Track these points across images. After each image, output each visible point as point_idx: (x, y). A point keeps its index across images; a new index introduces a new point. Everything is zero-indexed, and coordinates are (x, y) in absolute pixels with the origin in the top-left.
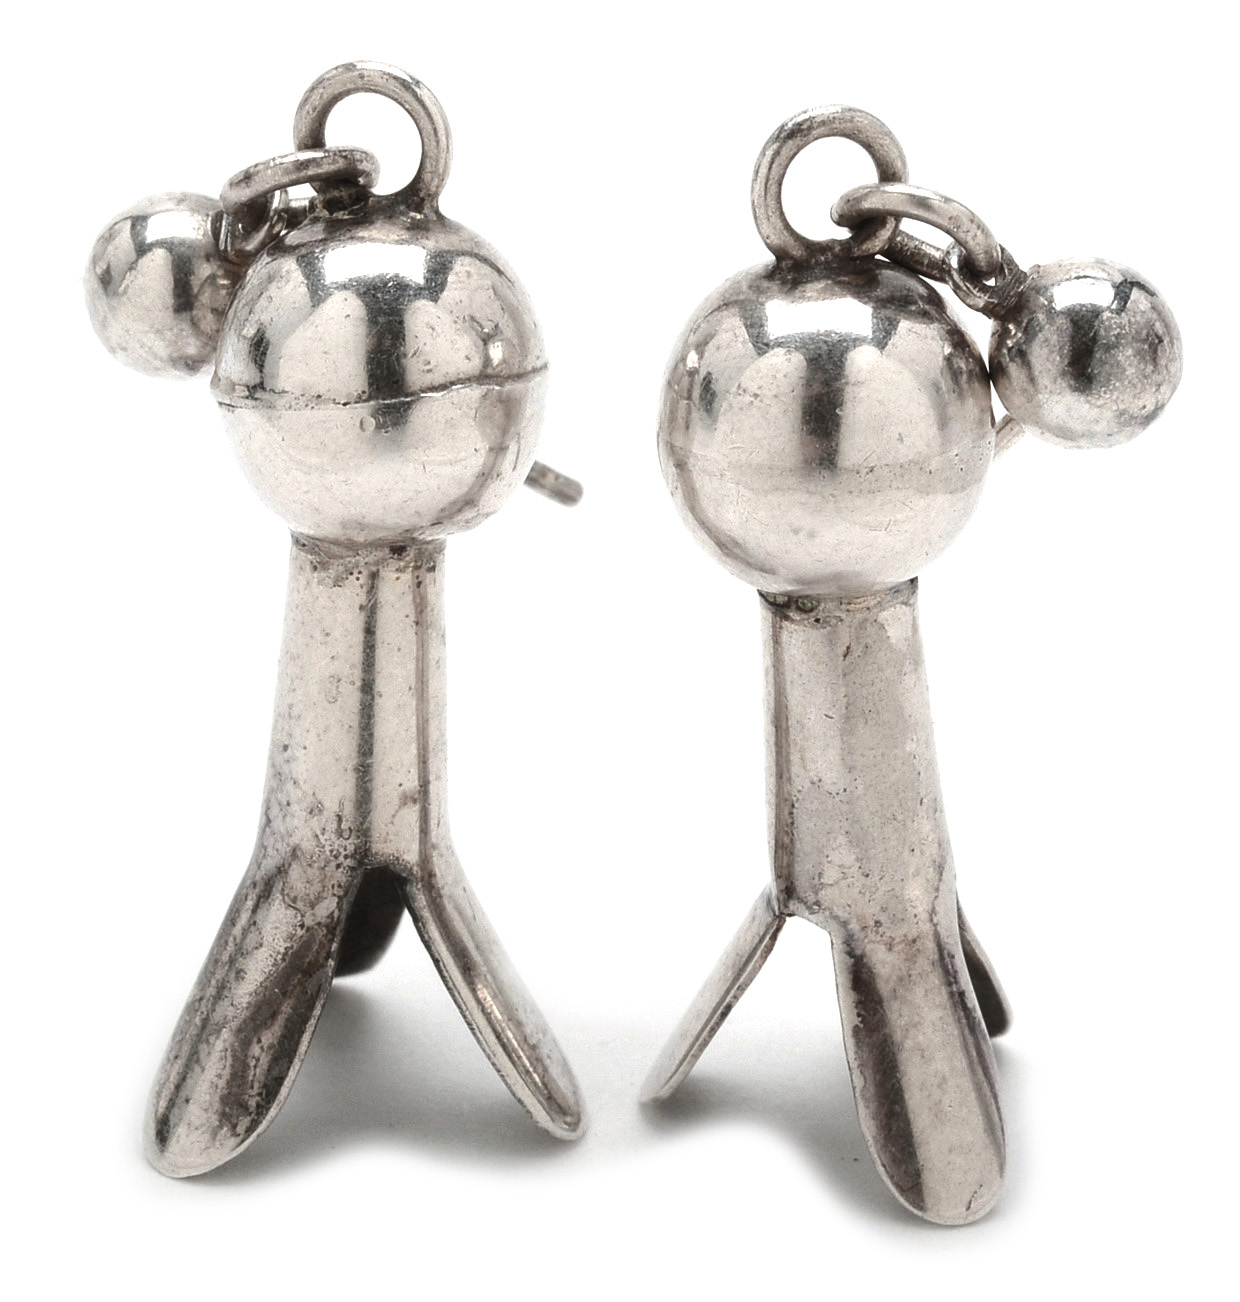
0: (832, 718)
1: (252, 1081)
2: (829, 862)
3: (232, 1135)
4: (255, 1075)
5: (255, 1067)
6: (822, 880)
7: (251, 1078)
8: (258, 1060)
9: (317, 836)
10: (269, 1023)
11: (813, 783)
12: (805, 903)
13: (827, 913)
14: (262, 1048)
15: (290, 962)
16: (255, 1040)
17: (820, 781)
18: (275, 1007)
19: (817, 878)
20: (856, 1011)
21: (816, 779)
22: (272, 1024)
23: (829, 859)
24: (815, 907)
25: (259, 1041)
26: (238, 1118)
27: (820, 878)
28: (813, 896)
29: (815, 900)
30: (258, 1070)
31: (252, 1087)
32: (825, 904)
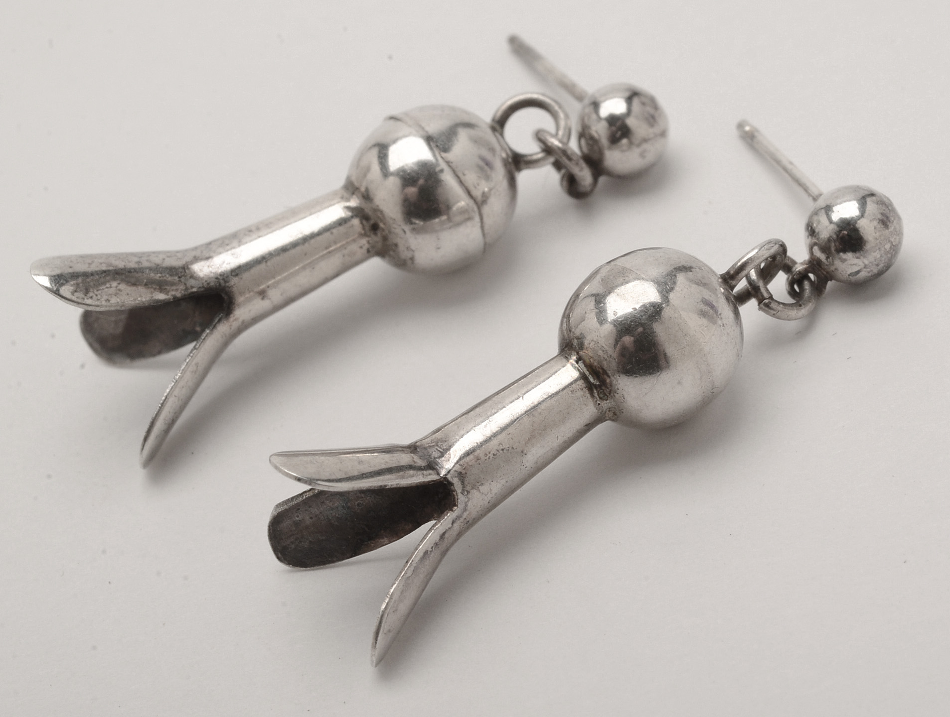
0: (557, 440)
1: (100, 289)
2: (490, 484)
3: (71, 292)
4: (103, 289)
5: (107, 288)
6: (480, 487)
7: (101, 288)
8: (111, 287)
9: (224, 262)
10: (129, 284)
11: (522, 452)
12: (464, 487)
13: (466, 500)
14: (117, 287)
15: (160, 280)
16: (118, 282)
17: (526, 454)
18: (138, 284)
19: (480, 484)
20: (433, 545)
21: (525, 452)
22: (129, 286)
23: (492, 483)
24: (466, 493)
25: (119, 284)
26: (80, 291)
27: (481, 485)
28: (470, 488)
29: (469, 490)
30: (107, 289)
31: (97, 291)
32: (470, 496)
